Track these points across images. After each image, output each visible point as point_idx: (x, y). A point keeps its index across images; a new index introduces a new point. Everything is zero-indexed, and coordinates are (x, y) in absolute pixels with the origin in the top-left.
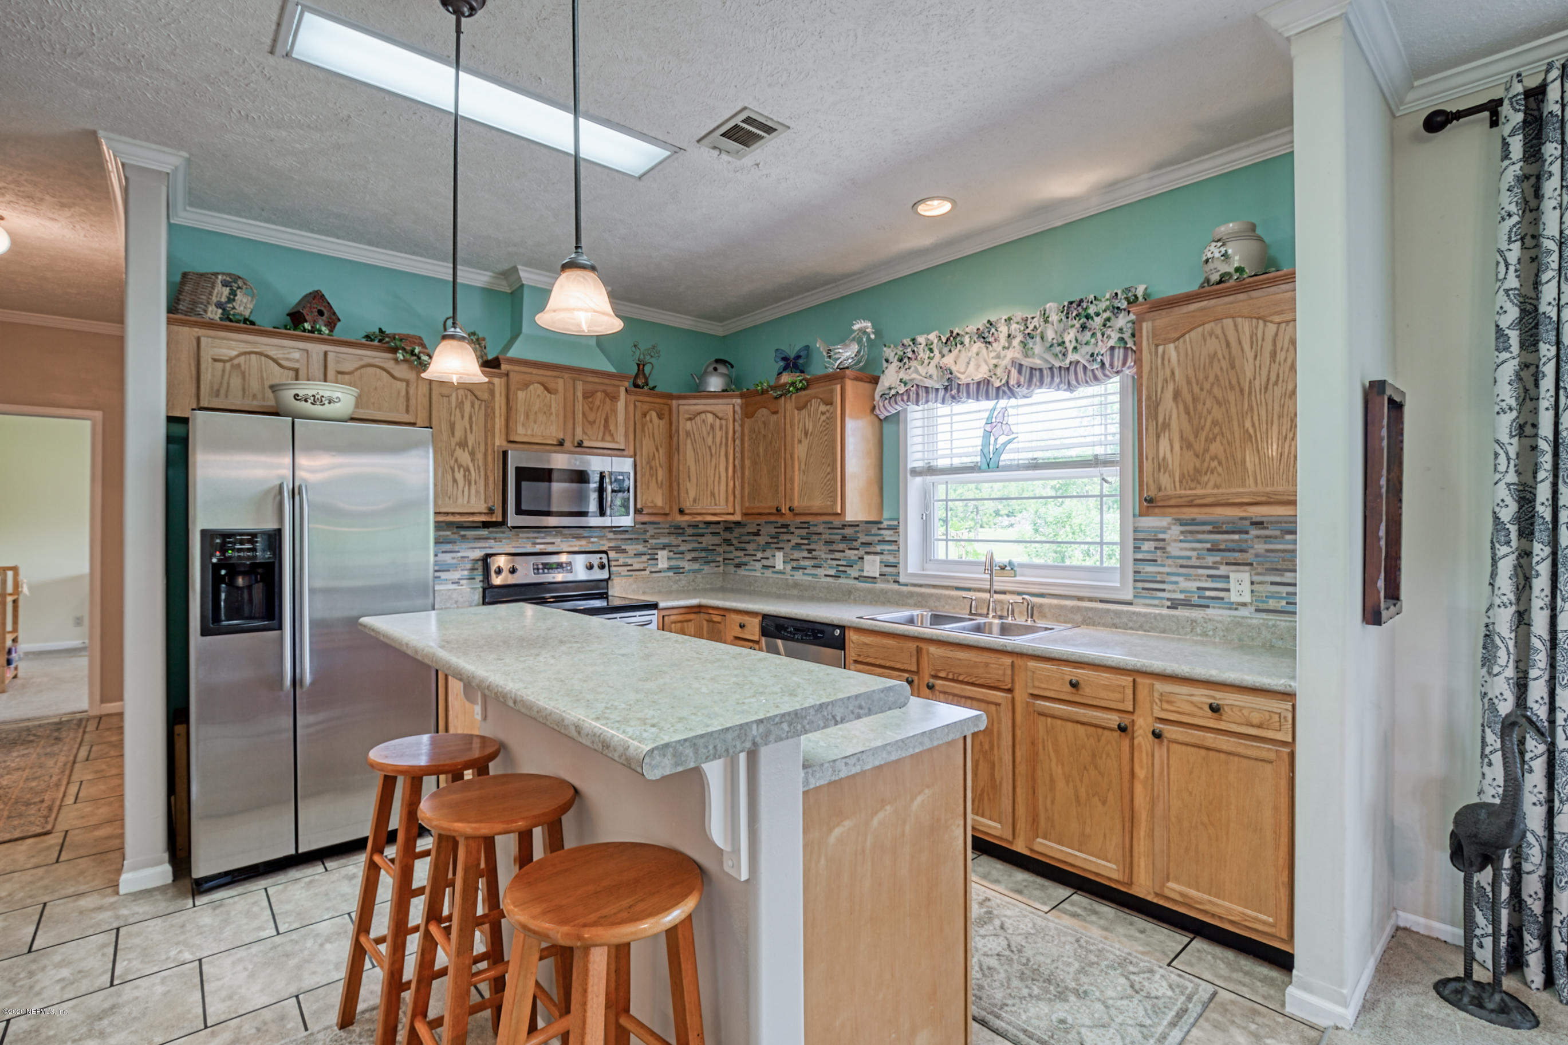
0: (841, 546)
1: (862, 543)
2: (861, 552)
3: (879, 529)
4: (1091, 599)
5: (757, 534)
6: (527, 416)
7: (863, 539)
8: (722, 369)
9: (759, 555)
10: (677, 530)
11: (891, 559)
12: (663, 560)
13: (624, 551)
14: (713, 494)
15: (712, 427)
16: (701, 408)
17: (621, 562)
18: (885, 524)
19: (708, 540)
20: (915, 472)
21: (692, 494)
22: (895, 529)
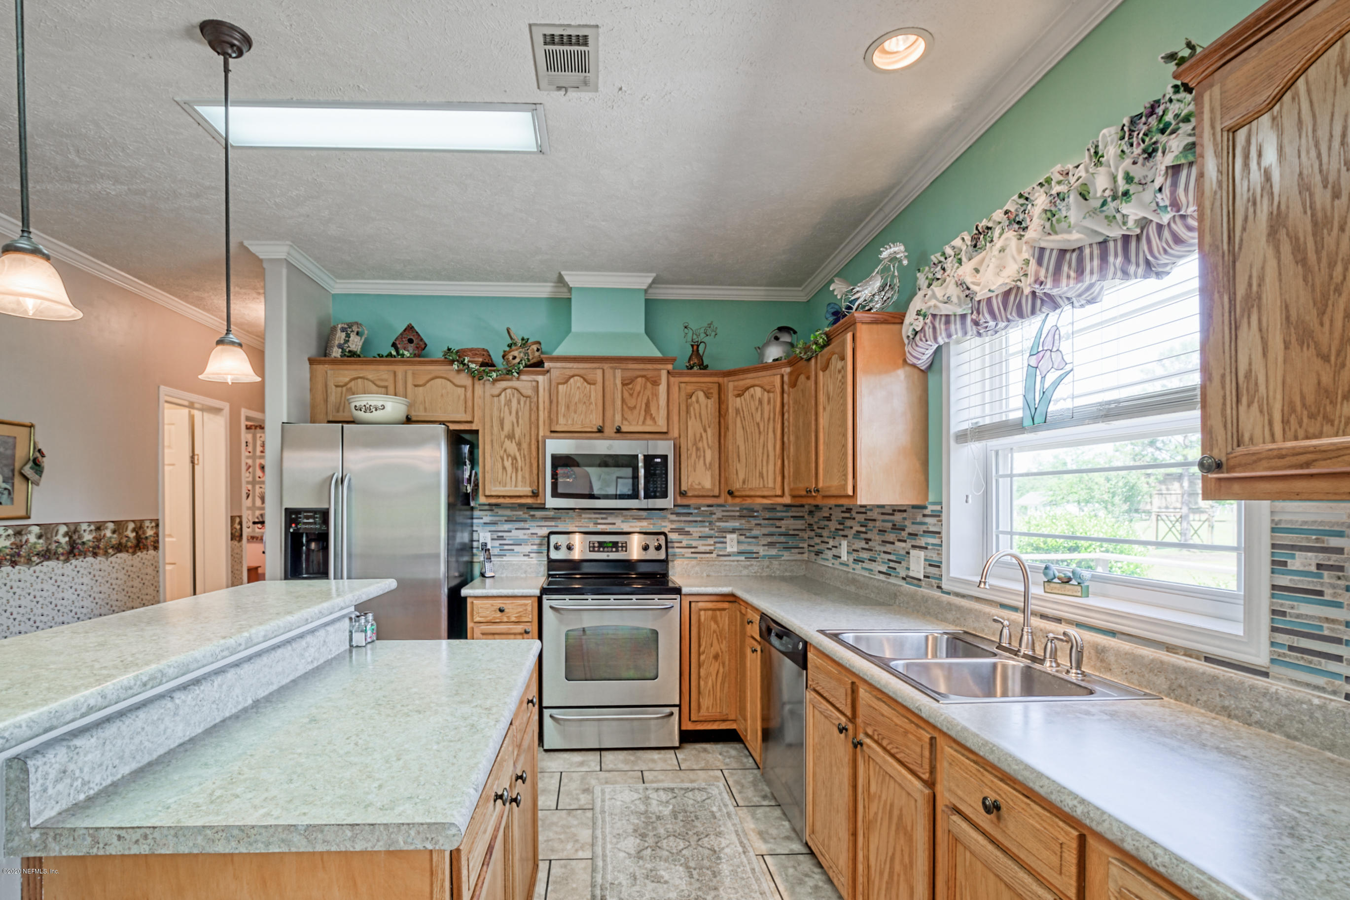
0: (891, 537)
1: (910, 534)
2: (907, 545)
3: (924, 516)
4: (1189, 653)
5: (829, 519)
6: (568, 407)
7: (911, 529)
8: (786, 338)
9: (831, 543)
10: (748, 513)
11: (935, 557)
12: (732, 543)
13: (688, 533)
14: (761, 475)
15: (761, 402)
16: (749, 382)
17: (684, 543)
18: (930, 508)
19: (789, 524)
20: (963, 437)
21: (741, 476)
22: (937, 515)
